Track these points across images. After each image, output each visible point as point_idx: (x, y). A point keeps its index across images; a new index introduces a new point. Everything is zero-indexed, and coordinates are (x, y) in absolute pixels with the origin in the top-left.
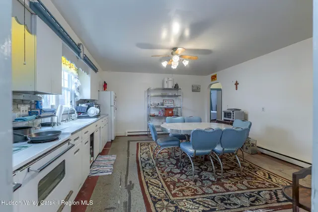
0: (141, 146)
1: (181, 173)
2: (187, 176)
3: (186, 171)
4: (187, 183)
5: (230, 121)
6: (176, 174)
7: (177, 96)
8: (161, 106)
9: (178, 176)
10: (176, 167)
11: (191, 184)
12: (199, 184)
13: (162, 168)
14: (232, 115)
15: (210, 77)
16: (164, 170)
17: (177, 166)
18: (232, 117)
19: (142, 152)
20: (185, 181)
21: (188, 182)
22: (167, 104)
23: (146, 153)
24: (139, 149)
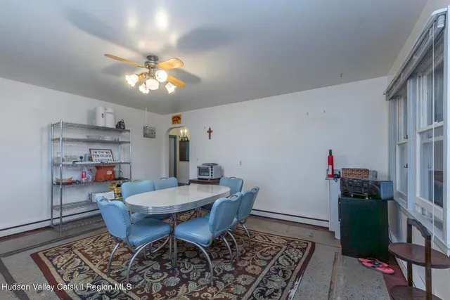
0: (51, 259)
1: (184, 281)
2: (196, 281)
3: (188, 274)
4: (205, 294)
5: (207, 179)
6: (177, 287)
7: (120, 143)
8: (88, 162)
9: (183, 289)
10: (166, 274)
11: (213, 294)
12: (221, 285)
13: (142, 289)
14: (210, 171)
15: (170, 117)
16: (151, 291)
17: (168, 271)
18: (210, 174)
19: (67, 273)
20: (201, 292)
21: (205, 290)
22: (100, 158)
23: (80, 271)
24: (52, 270)
